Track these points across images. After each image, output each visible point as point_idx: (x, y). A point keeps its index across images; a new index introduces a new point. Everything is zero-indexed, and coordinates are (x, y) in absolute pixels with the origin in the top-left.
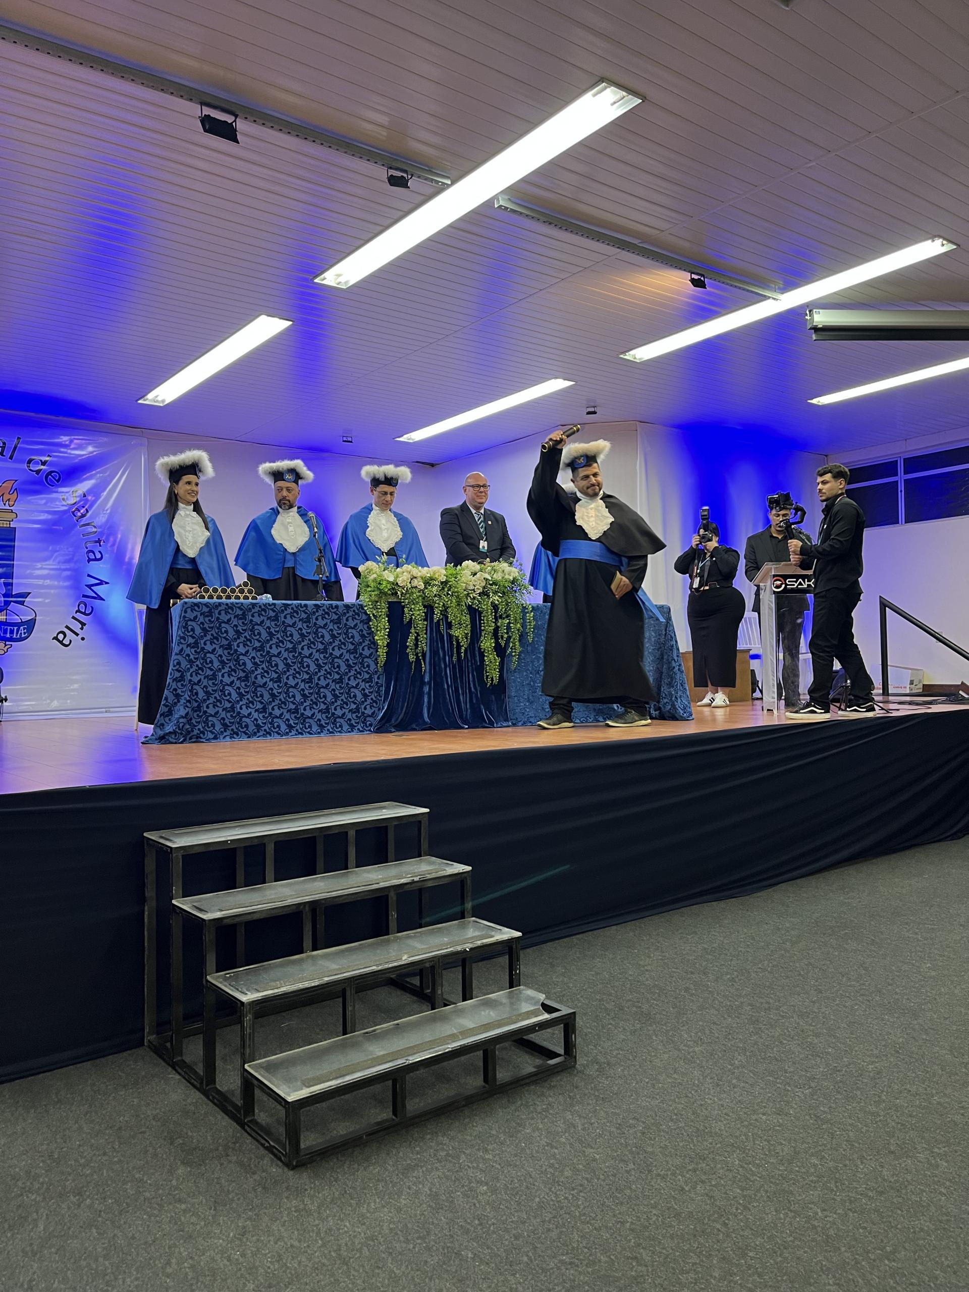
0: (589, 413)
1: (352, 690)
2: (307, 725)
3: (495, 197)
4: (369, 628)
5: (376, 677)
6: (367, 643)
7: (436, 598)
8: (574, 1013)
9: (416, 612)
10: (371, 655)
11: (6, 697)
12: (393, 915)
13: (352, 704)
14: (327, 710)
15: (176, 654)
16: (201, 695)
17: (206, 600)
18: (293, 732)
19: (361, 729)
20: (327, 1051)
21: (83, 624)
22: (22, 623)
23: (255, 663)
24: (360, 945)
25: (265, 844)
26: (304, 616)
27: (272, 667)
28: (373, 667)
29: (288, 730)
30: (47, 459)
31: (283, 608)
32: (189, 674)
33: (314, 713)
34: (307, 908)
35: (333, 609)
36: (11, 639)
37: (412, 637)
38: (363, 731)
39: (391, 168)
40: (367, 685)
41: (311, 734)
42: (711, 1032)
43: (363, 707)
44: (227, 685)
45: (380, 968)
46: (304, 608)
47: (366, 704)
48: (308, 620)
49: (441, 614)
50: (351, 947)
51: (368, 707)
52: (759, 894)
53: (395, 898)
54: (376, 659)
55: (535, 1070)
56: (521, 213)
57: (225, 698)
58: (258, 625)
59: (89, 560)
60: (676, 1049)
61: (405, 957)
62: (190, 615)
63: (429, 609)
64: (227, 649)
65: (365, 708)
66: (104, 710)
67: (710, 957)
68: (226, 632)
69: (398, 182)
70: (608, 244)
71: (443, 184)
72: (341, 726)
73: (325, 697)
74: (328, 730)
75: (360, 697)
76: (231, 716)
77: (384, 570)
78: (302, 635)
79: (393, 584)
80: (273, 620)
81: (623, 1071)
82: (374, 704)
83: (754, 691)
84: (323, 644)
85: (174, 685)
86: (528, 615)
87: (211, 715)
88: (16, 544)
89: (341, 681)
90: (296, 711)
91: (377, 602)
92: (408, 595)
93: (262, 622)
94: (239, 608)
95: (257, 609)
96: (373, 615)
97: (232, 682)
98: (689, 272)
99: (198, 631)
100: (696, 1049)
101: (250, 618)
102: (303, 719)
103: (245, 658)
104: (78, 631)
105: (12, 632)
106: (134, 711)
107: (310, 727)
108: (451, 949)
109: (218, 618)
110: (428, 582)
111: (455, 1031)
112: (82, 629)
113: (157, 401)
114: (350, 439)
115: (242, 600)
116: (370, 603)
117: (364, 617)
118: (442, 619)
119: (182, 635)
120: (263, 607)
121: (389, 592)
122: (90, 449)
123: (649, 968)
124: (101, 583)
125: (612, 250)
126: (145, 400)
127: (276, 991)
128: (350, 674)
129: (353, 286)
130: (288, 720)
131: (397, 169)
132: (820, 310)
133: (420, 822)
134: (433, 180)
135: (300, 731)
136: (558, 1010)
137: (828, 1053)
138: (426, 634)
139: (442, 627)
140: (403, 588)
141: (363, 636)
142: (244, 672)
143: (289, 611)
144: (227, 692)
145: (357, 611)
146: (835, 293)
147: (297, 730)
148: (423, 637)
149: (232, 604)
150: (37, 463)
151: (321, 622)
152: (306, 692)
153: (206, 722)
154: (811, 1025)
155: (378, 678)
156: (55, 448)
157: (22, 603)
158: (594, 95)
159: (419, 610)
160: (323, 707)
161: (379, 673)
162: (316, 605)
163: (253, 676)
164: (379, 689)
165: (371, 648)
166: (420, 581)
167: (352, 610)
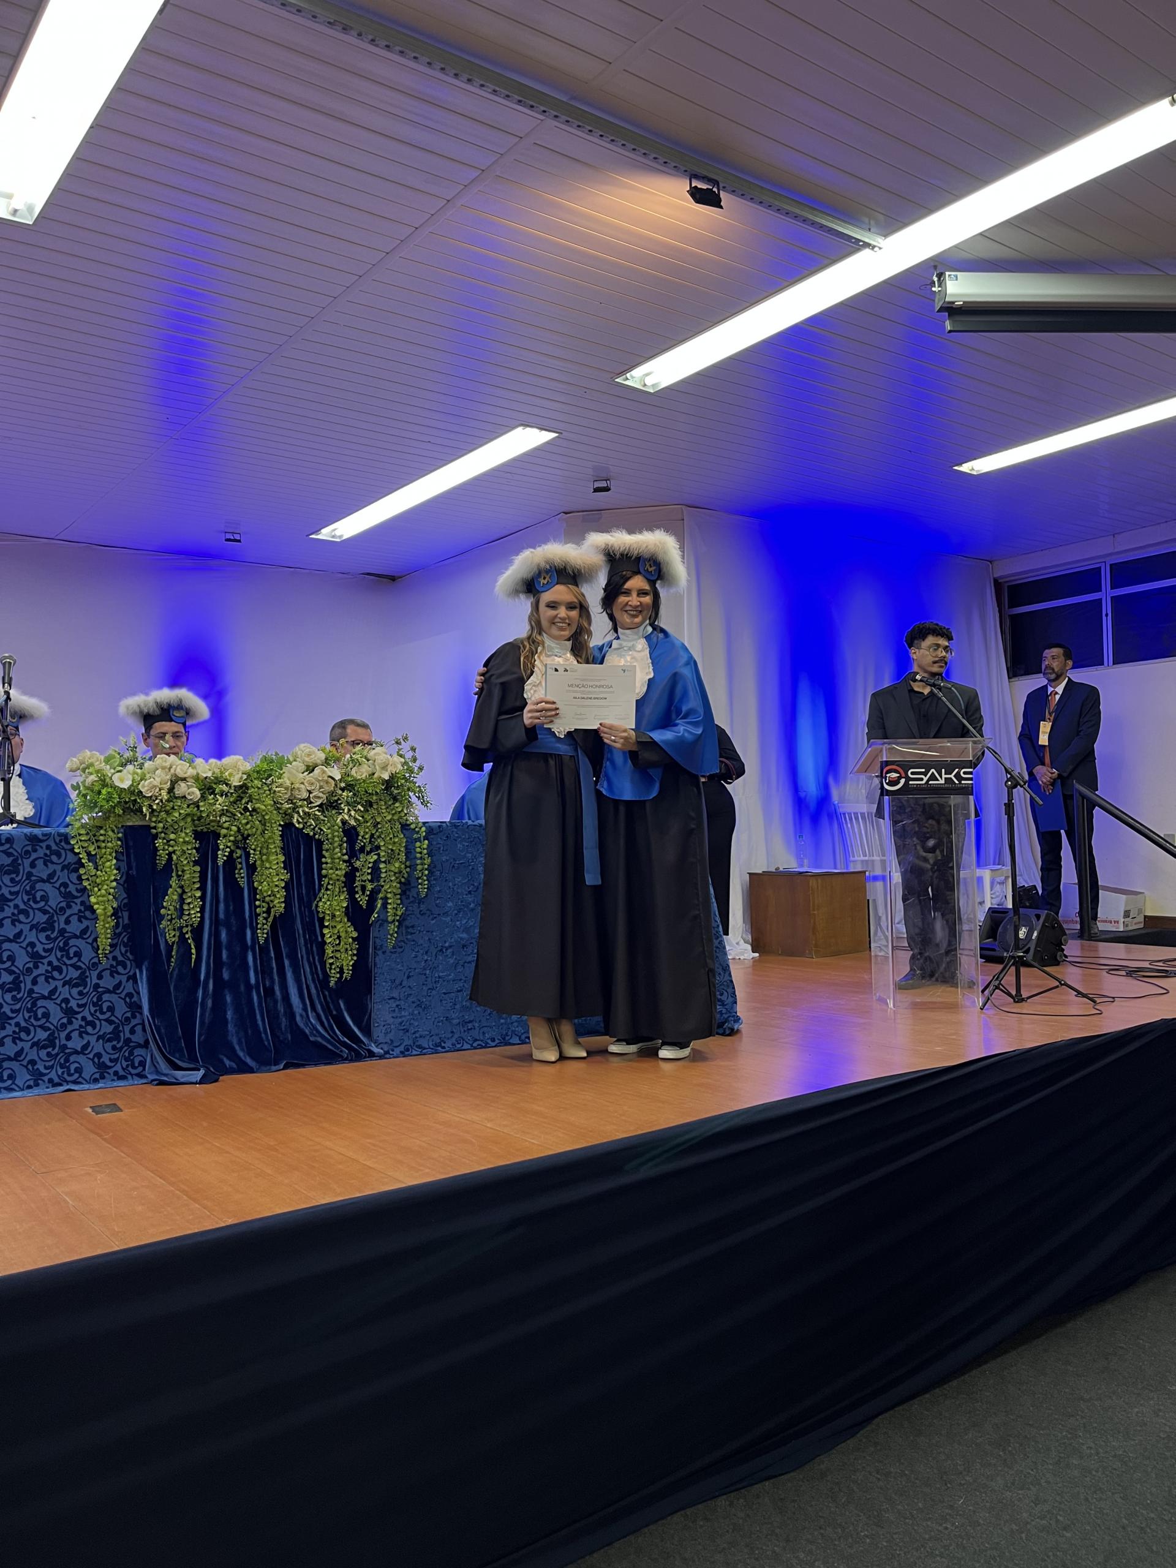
0: (596, 490)
1: (40, 1003)
4: (80, 878)
5: (94, 974)
6: (76, 908)
7: (224, 819)
9: (179, 847)
10: (84, 931)
13: (39, 1030)
37: (171, 898)
38: (61, 1085)
40: (75, 991)
43: (63, 1035)
47: (70, 1028)
49: (234, 848)
51: (75, 1035)
54: (95, 940)
63: (207, 839)
65: (68, 1038)
70: (508, 97)
72: (11, 1078)
75: (57, 1016)
79: (132, 793)
86: (418, 844)
91: (97, 828)
92: (163, 814)
96: (89, 854)
98: (686, 175)
110: (208, 787)
114: (237, 537)
116: (83, 832)
117: (71, 858)
118: (238, 860)
121: (124, 808)
128: (33, 973)
132: (958, 274)
138: (200, 888)
139: (242, 873)
140: (154, 801)
141: (68, 896)
145: (54, 847)
148: (193, 895)
165: (87, 918)
166: (192, 786)
167: (44, 845)
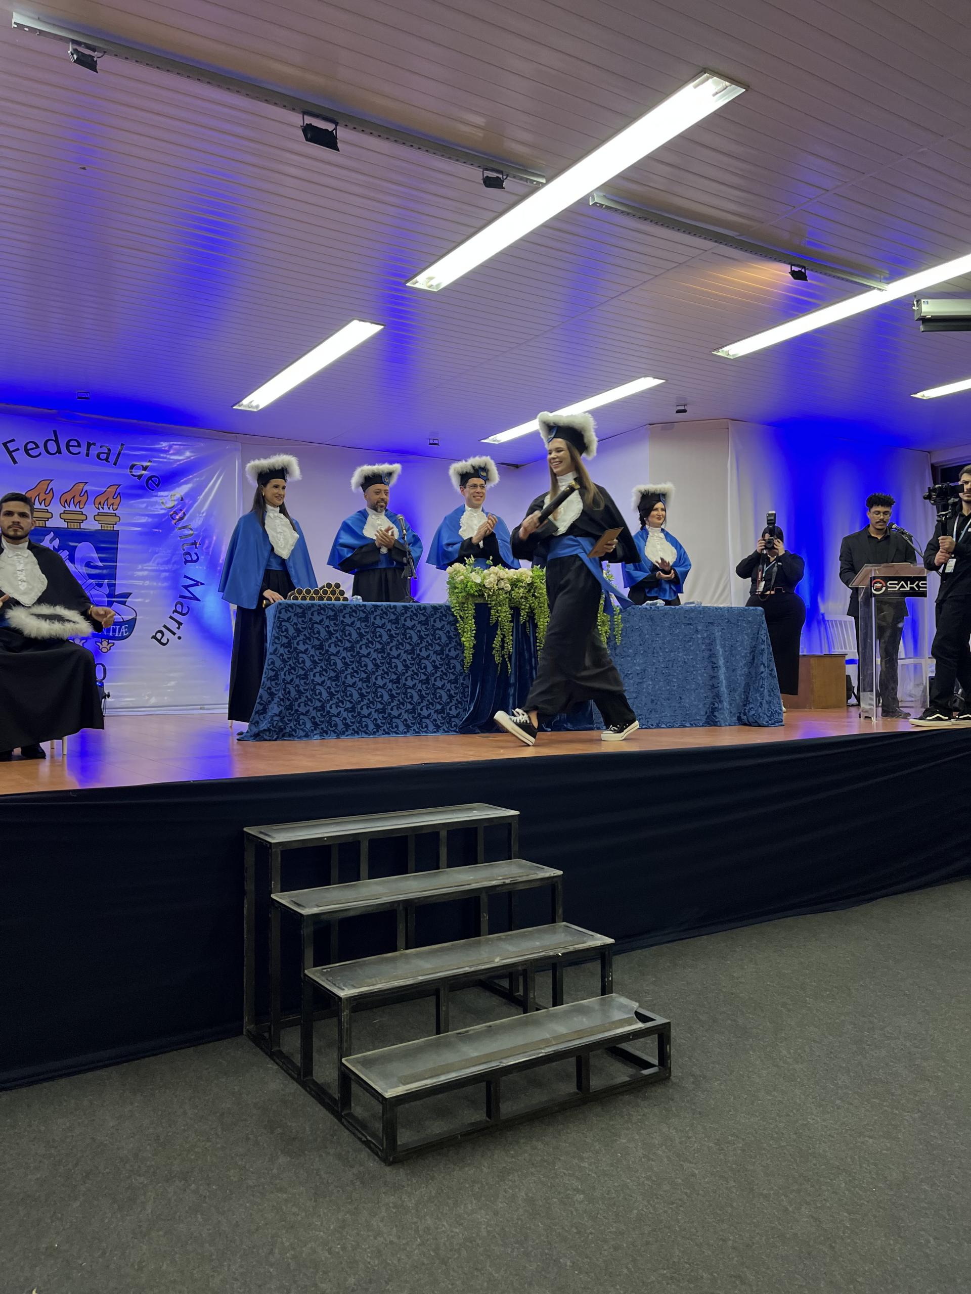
0: (678, 412)
1: (438, 691)
2: (394, 725)
3: (590, 195)
4: (456, 629)
5: (462, 678)
6: (453, 644)
7: (523, 600)
8: (669, 1023)
9: (503, 614)
10: (457, 656)
11: (109, 693)
12: (485, 917)
13: (438, 705)
14: (414, 710)
15: (271, 654)
16: (293, 693)
17: (300, 601)
18: (381, 732)
19: (446, 729)
20: (420, 1050)
21: (180, 624)
22: (124, 623)
23: (345, 664)
24: (452, 945)
25: (359, 842)
26: (393, 617)
27: (362, 667)
28: (459, 667)
29: (375, 730)
30: (148, 464)
31: (373, 609)
32: (282, 673)
33: (401, 713)
34: (401, 908)
35: (421, 610)
36: (114, 638)
37: (498, 639)
38: (449, 732)
39: (487, 169)
40: (453, 686)
41: (397, 733)
42: (811, 1050)
43: (448, 707)
44: (319, 684)
45: (473, 969)
46: (393, 610)
47: (451, 704)
48: (396, 622)
49: (527, 616)
50: (443, 947)
51: (453, 708)
52: (857, 908)
53: (486, 900)
54: (463, 661)
55: (628, 1079)
56: (616, 210)
57: (316, 697)
58: (349, 625)
59: (186, 562)
60: (775, 1066)
61: (497, 960)
62: (284, 616)
63: (516, 611)
64: (318, 649)
65: (450, 709)
66: (199, 707)
67: (807, 972)
68: (319, 632)
69: (491, 183)
70: (705, 238)
71: (538, 183)
72: (427, 726)
73: (412, 697)
74: (414, 730)
75: (445, 698)
76: (321, 715)
77: (471, 572)
78: (391, 636)
79: (480, 585)
80: (364, 621)
81: (720, 1085)
82: (459, 705)
83: (849, 697)
84: (410, 645)
85: (268, 684)
86: (616, 617)
87: (303, 714)
88: (119, 546)
89: (427, 681)
90: (383, 711)
91: (464, 603)
92: (495, 597)
93: (353, 623)
94: (330, 608)
95: (348, 610)
96: (460, 616)
97: (323, 682)
98: (789, 264)
99: (292, 631)
100: (796, 1066)
101: (342, 619)
102: (390, 719)
103: (336, 658)
104: (175, 630)
105: (114, 631)
106: (226, 708)
107: (397, 727)
108: (543, 953)
109: (311, 619)
110: (515, 584)
111: (548, 1036)
112: (179, 628)
113: (252, 407)
114: (436, 442)
115: (333, 601)
116: (457, 605)
117: (451, 619)
118: (529, 621)
119: (276, 635)
120: (354, 608)
121: (476, 594)
122: (188, 454)
123: (743, 980)
124: (197, 584)
125: (709, 244)
126: (240, 406)
127: (372, 988)
128: (436, 675)
129: (445, 288)
130: (376, 719)
131: (493, 170)
132: (929, 300)
133: (510, 824)
134: (527, 179)
135: (387, 730)
136: (653, 1020)
137: (938, 1077)
138: (512, 635)
139: (529, 629)
140: (490, 590)
141: (450, 638)
142: (335, 671)
143: (379, 612)
144: (317, 692)
145: (444, 613)
146: (944, 282)
147: (384, 730)
148: (510, 639)
149: (324, 605)
150: (138, 468)
151: (409, 624)
152: (394, 692)
153: (298, 721)
154: (918, 1047)
155: (464, 679)
156: (155, 454)
157: (124, 603)
158: (696, 87)
159: (507, 612)
160: (410, 707)
161: (464, 674)
162: (405, 607)
163: (343, 676)
164: (464, 690)
165: (458, 650)
166: (506, 583)
167: (439, 611)
